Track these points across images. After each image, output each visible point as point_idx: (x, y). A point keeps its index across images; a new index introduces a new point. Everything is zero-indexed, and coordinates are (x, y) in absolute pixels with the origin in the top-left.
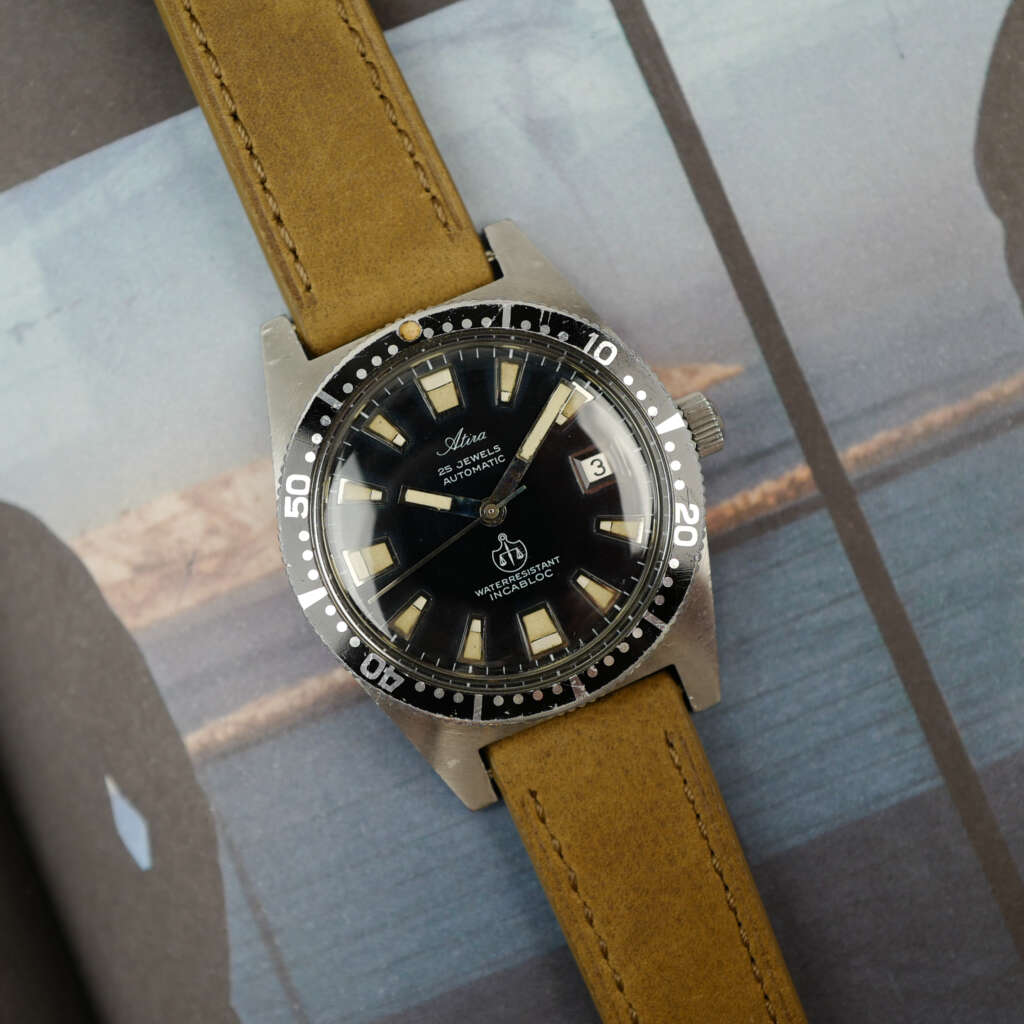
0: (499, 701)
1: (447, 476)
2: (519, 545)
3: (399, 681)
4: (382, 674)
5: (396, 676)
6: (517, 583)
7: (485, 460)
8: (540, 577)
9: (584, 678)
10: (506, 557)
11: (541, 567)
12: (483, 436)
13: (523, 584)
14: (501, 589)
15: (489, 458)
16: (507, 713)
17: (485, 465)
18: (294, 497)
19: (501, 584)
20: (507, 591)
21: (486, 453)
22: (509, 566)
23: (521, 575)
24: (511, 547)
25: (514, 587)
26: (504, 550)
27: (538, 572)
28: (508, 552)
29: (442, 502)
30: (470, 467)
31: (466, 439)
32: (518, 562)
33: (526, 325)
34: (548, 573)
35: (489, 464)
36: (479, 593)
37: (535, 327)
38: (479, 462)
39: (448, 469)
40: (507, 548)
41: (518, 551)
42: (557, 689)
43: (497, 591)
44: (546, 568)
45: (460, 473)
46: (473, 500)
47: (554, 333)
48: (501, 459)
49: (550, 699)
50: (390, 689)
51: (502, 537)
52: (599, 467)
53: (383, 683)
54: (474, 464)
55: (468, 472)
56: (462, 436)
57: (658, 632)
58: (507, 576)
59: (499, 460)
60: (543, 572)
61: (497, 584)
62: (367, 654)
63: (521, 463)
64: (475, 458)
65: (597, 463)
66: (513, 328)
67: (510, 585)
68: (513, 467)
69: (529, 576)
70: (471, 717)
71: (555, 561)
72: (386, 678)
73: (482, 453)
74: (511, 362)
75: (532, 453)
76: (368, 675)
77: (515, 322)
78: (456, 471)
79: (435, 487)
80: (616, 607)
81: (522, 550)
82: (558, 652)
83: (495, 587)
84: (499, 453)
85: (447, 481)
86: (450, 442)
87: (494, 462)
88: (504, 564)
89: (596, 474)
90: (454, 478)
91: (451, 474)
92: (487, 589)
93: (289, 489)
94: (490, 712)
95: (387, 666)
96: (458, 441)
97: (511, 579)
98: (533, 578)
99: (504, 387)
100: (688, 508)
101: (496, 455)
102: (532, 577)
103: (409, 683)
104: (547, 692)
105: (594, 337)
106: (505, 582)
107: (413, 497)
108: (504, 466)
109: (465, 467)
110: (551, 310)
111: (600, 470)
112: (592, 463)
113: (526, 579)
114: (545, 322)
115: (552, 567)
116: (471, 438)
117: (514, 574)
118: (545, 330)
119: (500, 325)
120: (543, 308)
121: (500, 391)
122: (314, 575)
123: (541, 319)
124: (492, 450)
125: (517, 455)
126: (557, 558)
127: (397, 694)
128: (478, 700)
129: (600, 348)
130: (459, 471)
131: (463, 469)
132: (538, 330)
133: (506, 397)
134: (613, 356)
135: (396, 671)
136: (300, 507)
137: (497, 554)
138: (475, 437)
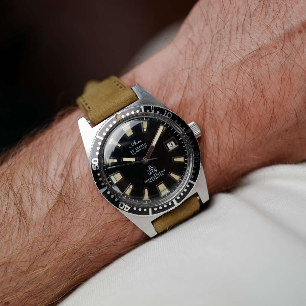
0: (156, 209)
1: (133, 153)
3: (129, 208)
4: (125, 207)
5: (128, 207)
7: (142, 147)
9: (176, 200)
10: (151, 171)
12: (141, 141)
13: (157, 178)
14: (151, 180)
15: (143, 146)
16: (158, 212)
17: (142, 149)
18: (94, 165)
21: (142, 145)
22: (152, 174)
23: (156, 176)
24: (152, 169)
25: (155, 179)
26: (150, 170)
28: (152, 170)
29: (133, 160)
30: (138, 149)
31: (136, 143)
32: (155, 172)
33: (148, 111)
34: (163, 174)
36: (146, 182)
37: (151, 111)
38: (141, 148)
39: (133, 151)
40: (151, 169)
41: (154, 170)
42: (170, 204)
43: (150, 180)
46: (141, 158)
47: (156, 112)
49: (169, 207)
50: (127, 210)
51: (149, 166)
53: (125, 209)
54: (139, 149)
55: (138, 151)
57: (193, 185)
58: (152, 176)
60: (161, 174)
62: (120, 202)
63: (153, 146)
64: (139, 147)
65: (171, 144)
66: (145, 112)
67: (153, 179)
68: (150, 148)
70: (149, 214)
72: (125, 208)
73: (141, 146)
74: (145, 121)
75: (155, 144)
76: (121, 208)
77: (145, 110)
78: (135, 151)
79: (130, 156)
80: (181, 180)
81: (155, 169)
82: (168, 194)
84: (145, 145)
85: (133, 154)
86: (132, 144)
88: (151, 173)
89: (171, 147)
91: (134, 152)
92: (148, 181)
93: (93, 163)
94: (154, 212)
95: (126, 205)
96: (134, 143)
97: (153, 177)
99: (144, 127)
100: (196, 152)
101: (145, 146)
102: (159, 176)
103: (132, 208)
104: (168, 205)
105: (166, 112)
106: (152, 178)
107: (125, 159)
108: (148, 148)
109: (137, 150)
110: (154, 106)
111: (172, 146)
112: (169, 144)
114: (153, 109)
115: (163, 172)
117: (154, 175)
118: (153, 111)
119: (141, 112)
120: (152, 106)
121: (143, 129)
122: (103, 184)
123: (152, 109)
124: (143, 144)
125: (151, 145)
126: (164, 170)
127: (129, 211)
128: (150, 210)
129: (168, 114)
130: (136, 151)
131: (137, 151)
132: (151, 112)
133: (145, 130)
134: (171, 115)
135: (128, 206)
136: (97, 167)
137: (149, 171)
138: (138, 142)
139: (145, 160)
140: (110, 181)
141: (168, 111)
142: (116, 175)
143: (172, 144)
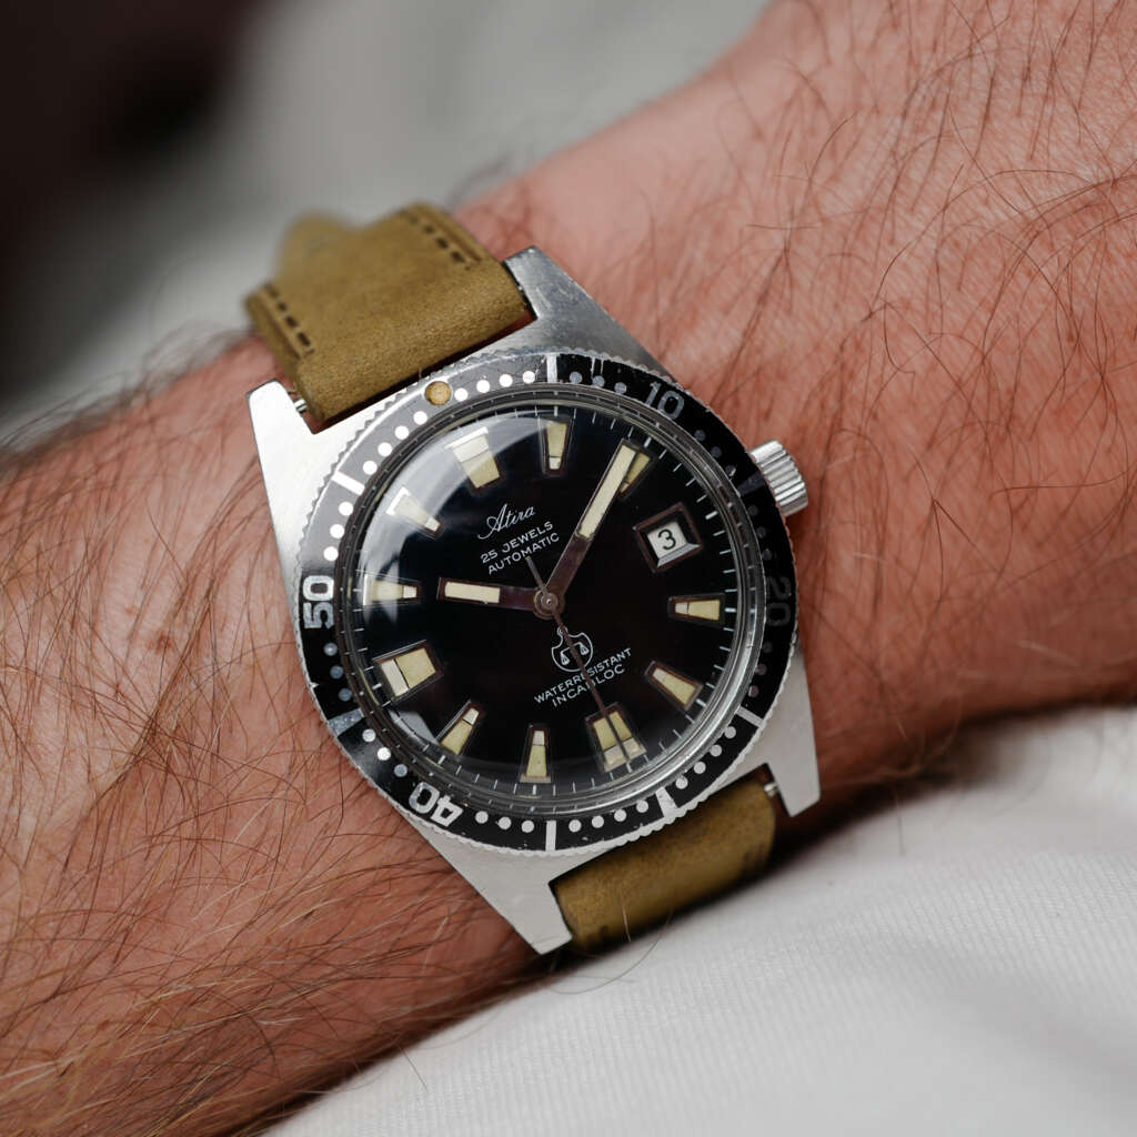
0: (575, 826)
1: (492, 562)
2: (583, 639)
3: (457, 812)
4: (436, 806)
5: (452, 807)
6: (583, 683)
7: (536, 540)
8: (609, 674)
9: (672, 790)
10: (568, 654)
11: (609, 662)
12: (531, 511)
13: (591, 685)
14: (565, 693)
15: (541, 537)
16: (585, 839)
17: (536, 547)
18: (314, 604)
19: (564, 686)
20: (572, 694)
21: (536, 532)
22: (573, 664)
23: (587, 674)
25: (580, 689)
26: (565, 645)
27: (606, 668)
29: (489, 595)
30: (518, 549)
31: (511, 518)
33: (575, 378)
34: (619, 669)
35: (541, 544)
36: (540, 699)
37: (587, 380)
38: (529, 543)
39: (493, 554)
41: (582, 646)
42: (643, 807)
43: (560, 694)
44: (615, 663)
45: (507, 558)
46: (525, 589)
47: (609, 385)
48: (555, 537)
49: (635, 819)
50: (447, 822)
52: (668, 539)
53: (437, 817)
54: (523, 546)
55: (516, 557)
56: (506, 514)
57: (753, 729)
58: (570, 676)
59: (552, 539)
60: (612, 667)
61: (560, 687)
62: (417, 784)
63: (581, 540)
64: (523, 539)
65: (666, 535)
66: (561, 382)
67: (575, 687)
68: (571, 548)
69: (596, 675)
70: (543, 847)
71: (626, 653)
72: (439, 811)
73: (531, 533)
74: (557, 420)
75: (593, 530)
76: (418, 808)
77: (563, 374)
78: (502, 556)
79: (479, 576)
80: (699, 701)
81: (587, 645)
82: (638, 762)
83: (557, 690)
84: (551, 531)
85: (492, 569)
86: (493, 522)
87: (546, 542)
88: (566, 662)
89: (665, 548)
90: (500, 565)
91: (497, 560)
92: (548, 694)
93: (308, 594)
94: (565, 840)
95: (442, 796)
96: (502, 520)
97: (576, 679)
98: (601, 677)
99: (552, 452)
100: (778, 581)
101: (548, 534)
102: (600, 675)
103: (469, 815)
104: (631, 810)
105: (655, 388)
106: (568, 683)
107: (455, 590)
108: (559, 547)
109: (512, 551)
110: (604, 357)
111: (670, 543)
112: (660, 536)
113: (593, 677)
114: (597, 373)
115: (622, 661)
116: (517, 515)
117: (578, 673)
118: (598, 382)
119: (546, 380)
120: (593, 356)
121: (548, 457)
122: (345, 695)
123: (592, 370)
124: (542, 528)
125: (575, 532)
126: (627, 650)
127: (455, 828)
128: (551, 827)
129: (664, 399)
130: (506, 554)
131: (510, 553)
132: (591, 383)
133: (555, 464)
134: (680, 407)
135: (452, 801)
136: (324, 615)
137: (557, 653)
138: (521, 514)
139: (546, 599)
140: (379, 685)
141: (665, 387)
142: (406, 656)
143: (670, 537)
